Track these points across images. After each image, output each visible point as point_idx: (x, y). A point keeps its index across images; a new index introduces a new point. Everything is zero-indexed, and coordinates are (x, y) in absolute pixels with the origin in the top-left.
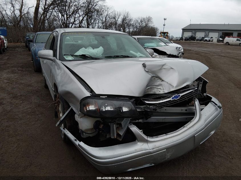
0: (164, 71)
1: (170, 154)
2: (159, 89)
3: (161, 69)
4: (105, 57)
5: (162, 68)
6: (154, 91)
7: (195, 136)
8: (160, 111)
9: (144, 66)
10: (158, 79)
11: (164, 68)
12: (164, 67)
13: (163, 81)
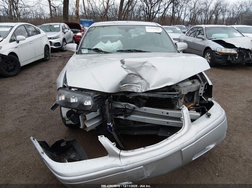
0: (144, 69)
1: (150, 171)
2: (138, 87)
3: (141, 67)
4: (117, 51)
5: (143, 65)
6: (132, 89)
7: (182, 150)
8: (139, 111)
9: (123, 62)
10: (138, 76)
11: (145, 66)
12: (145, 64)
13: (142, 79)
